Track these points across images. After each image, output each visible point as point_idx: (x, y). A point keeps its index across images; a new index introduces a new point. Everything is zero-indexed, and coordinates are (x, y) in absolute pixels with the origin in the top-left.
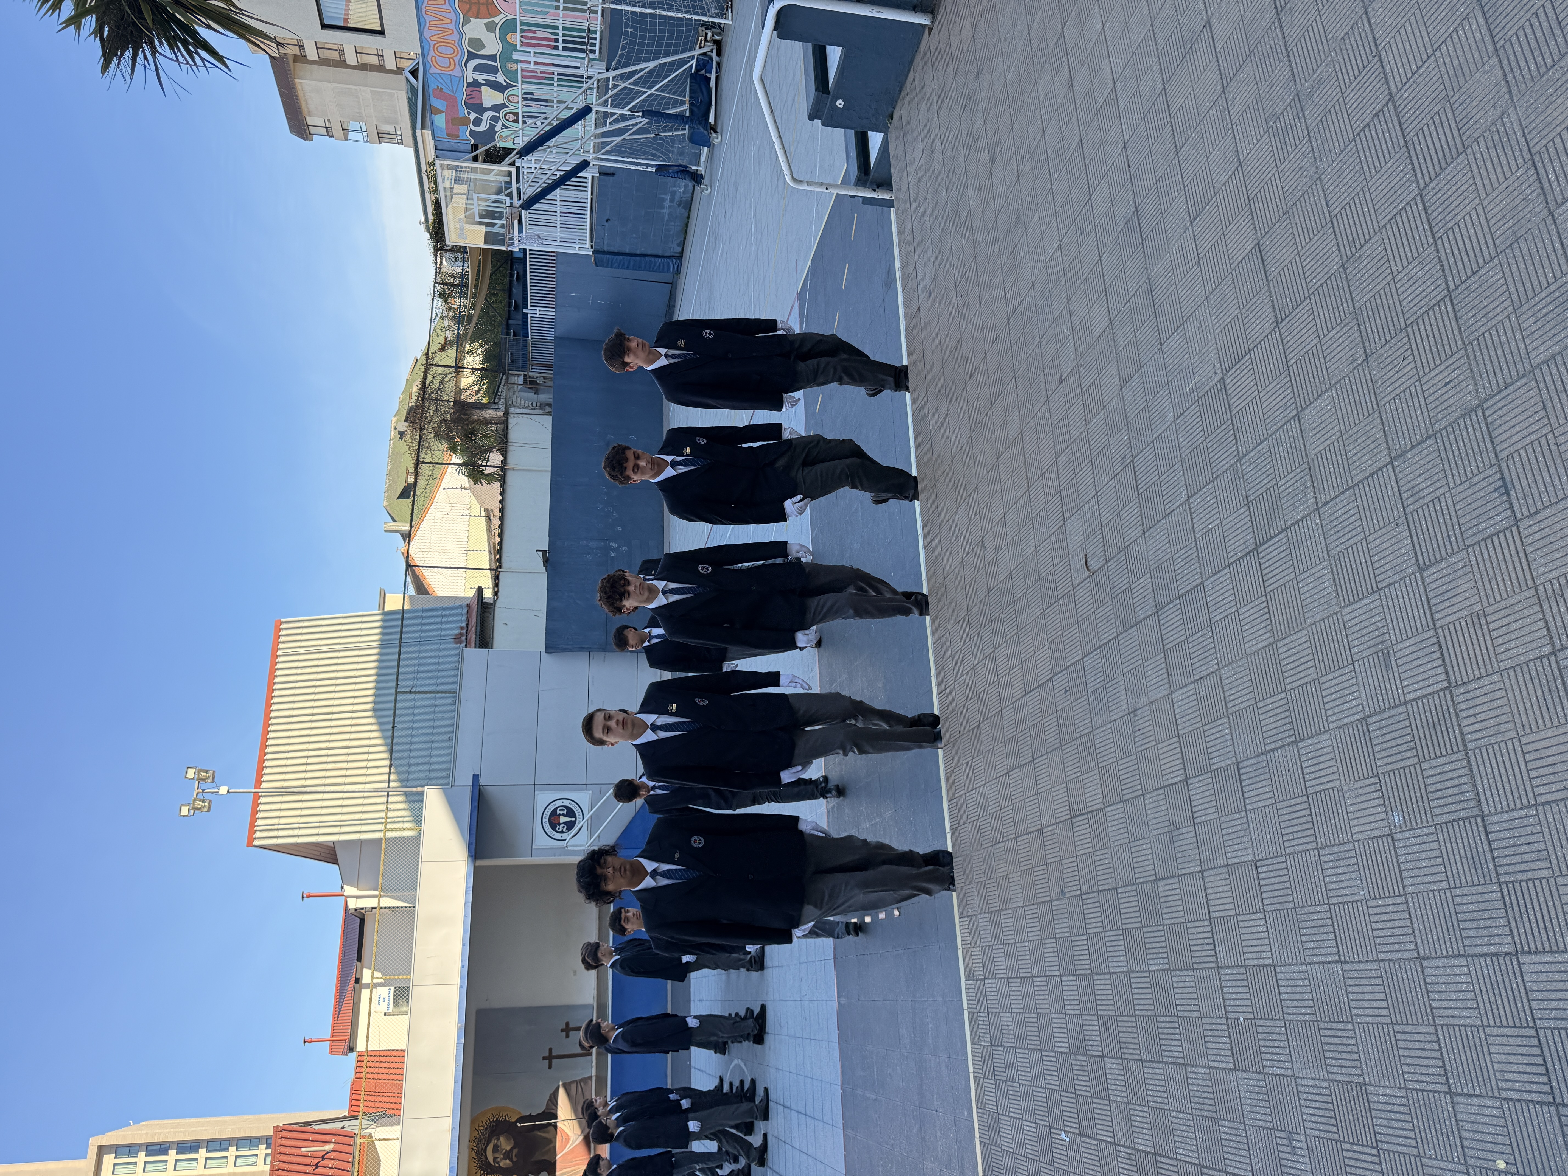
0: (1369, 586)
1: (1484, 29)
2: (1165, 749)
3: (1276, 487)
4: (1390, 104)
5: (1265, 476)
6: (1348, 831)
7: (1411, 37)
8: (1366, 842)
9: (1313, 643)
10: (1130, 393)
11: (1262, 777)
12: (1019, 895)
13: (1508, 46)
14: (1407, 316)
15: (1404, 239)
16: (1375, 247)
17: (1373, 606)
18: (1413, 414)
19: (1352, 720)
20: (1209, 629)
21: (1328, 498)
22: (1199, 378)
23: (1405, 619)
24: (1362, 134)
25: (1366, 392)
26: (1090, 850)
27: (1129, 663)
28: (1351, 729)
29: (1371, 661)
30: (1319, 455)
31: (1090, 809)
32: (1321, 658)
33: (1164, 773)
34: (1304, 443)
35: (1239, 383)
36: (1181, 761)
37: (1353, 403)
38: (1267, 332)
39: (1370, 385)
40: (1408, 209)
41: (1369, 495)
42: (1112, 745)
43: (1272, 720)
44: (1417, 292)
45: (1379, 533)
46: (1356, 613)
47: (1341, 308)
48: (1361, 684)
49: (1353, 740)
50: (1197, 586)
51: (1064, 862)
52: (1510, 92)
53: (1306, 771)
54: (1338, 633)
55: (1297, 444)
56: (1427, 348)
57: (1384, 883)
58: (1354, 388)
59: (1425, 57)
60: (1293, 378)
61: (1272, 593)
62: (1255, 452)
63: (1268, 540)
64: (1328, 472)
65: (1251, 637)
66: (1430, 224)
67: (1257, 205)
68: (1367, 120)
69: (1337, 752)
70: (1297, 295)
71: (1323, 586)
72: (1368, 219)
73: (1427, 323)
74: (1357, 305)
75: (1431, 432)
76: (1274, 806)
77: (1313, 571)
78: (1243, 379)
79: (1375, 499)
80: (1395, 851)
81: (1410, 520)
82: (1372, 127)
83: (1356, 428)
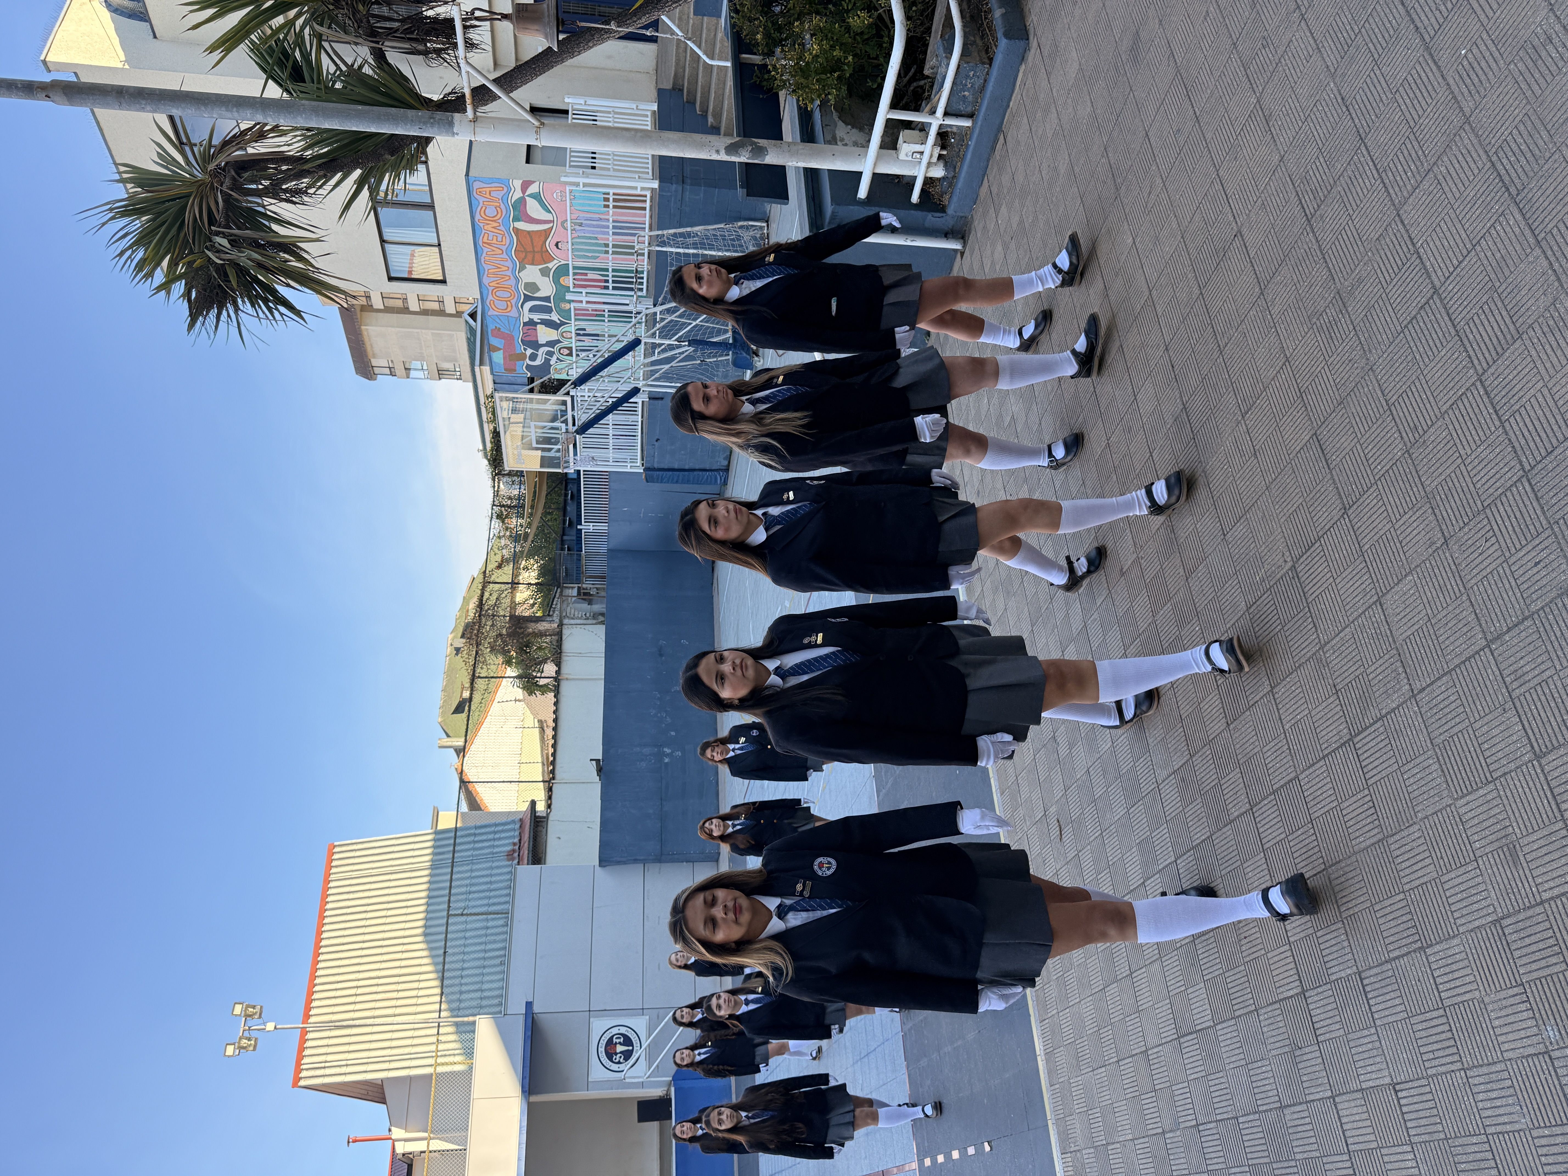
0: (1482, 776)
1: (1522, 224)
2: (1276, 959)
3: (1365, 675)
4: (1435, 297)
5: (1351, 663)
6: (1497, 1049)
7: (1448, 234)
8: (1519, 1062)
9: (1427, 838)
10: (1197, 583)
11: (1390, 988)
12: (1127, 1127)
13: (1549, 237)
14: (1483, 498)
15: (1469, 424)
16: (1438, 432)
17: (1489, 797)
18: (1505, 596)
19: (1483, 921)
20: (1310, 826)
21: (1424, 685)
22: (1269, 567)
23: (1528, 809)
24: (1410, 326)
25: (1450, 575)
26: (1203, 1074)
27: (1226, 864)
28: (1484, 932)
29: (1496, 856)
30: (1408, 641)
31: (1198, 1028)
32: (1439, 854)
33: (1277, 985)
34: (1390, 629)
35: (1312, 570)
36: (1295, 971)
37: (1437, 587)
38: (1336, 519)
39: (1453, 567)
40: (1469, 394)
41: (1468, 680)
42: (1217, 955)
43: (1393, 924)
44: (1491, 474)
45: (1486, 720)
46: (1472, 805)
47: (1411, 493)
48: (1488, 881)
49: (1488, 945)
50: (1291, 781)
51: (1174, 1088)
52: (1559, 280)
53: (1439, 980)
54: (1455, 827)
55: (1382, 630)
56: (1510, 528)
57: (1548, 1109)
58: (1437, 571)
59: (1465, 252)
60: (1369, 563)
61: (1375, 786)
62: (1337, 639)
63: (1364, 730)
64: (1419, 658)
65: (1357, 834)
66: (1494, 407)
67: (1309, 397)
68: (1414, 313)
69: (1471, 958)
70: (1362, 481)
71: (1431, 777)
72: (1428, 406)
73: (1506, 505)
74: (1428, 489)
75: (1527, 613)
76: (1407, 1020)
77: (1418, 761)
78: (1316, 566)
79: (1476, 685)
80: (1555, 1071)
81: (1518, 705)
82: (1419, 318)
83: (1445, 612)
